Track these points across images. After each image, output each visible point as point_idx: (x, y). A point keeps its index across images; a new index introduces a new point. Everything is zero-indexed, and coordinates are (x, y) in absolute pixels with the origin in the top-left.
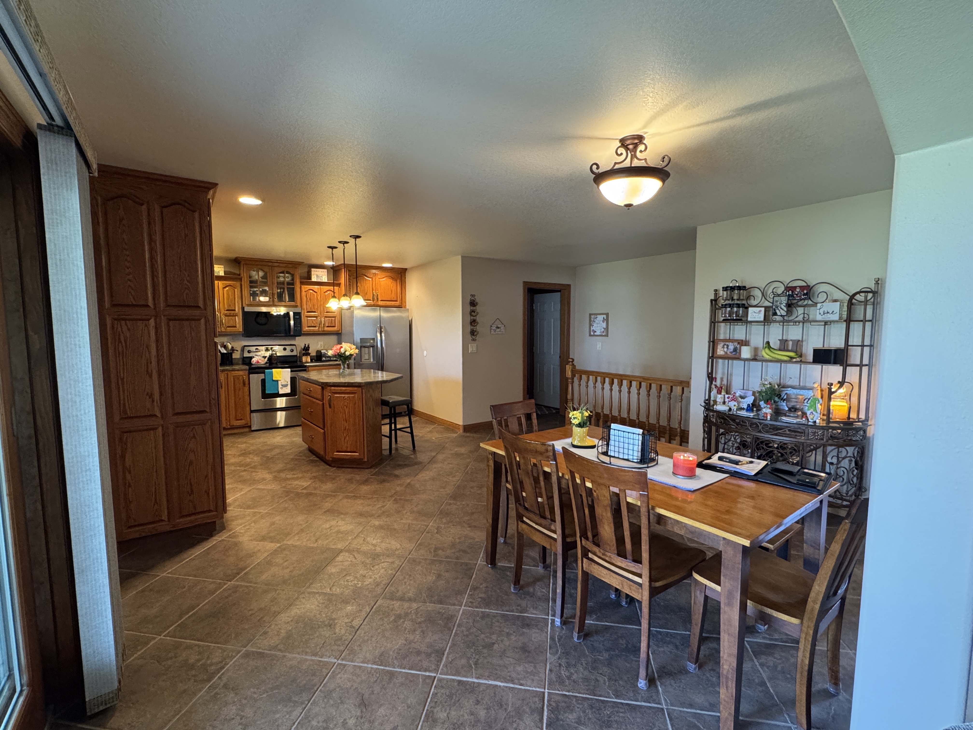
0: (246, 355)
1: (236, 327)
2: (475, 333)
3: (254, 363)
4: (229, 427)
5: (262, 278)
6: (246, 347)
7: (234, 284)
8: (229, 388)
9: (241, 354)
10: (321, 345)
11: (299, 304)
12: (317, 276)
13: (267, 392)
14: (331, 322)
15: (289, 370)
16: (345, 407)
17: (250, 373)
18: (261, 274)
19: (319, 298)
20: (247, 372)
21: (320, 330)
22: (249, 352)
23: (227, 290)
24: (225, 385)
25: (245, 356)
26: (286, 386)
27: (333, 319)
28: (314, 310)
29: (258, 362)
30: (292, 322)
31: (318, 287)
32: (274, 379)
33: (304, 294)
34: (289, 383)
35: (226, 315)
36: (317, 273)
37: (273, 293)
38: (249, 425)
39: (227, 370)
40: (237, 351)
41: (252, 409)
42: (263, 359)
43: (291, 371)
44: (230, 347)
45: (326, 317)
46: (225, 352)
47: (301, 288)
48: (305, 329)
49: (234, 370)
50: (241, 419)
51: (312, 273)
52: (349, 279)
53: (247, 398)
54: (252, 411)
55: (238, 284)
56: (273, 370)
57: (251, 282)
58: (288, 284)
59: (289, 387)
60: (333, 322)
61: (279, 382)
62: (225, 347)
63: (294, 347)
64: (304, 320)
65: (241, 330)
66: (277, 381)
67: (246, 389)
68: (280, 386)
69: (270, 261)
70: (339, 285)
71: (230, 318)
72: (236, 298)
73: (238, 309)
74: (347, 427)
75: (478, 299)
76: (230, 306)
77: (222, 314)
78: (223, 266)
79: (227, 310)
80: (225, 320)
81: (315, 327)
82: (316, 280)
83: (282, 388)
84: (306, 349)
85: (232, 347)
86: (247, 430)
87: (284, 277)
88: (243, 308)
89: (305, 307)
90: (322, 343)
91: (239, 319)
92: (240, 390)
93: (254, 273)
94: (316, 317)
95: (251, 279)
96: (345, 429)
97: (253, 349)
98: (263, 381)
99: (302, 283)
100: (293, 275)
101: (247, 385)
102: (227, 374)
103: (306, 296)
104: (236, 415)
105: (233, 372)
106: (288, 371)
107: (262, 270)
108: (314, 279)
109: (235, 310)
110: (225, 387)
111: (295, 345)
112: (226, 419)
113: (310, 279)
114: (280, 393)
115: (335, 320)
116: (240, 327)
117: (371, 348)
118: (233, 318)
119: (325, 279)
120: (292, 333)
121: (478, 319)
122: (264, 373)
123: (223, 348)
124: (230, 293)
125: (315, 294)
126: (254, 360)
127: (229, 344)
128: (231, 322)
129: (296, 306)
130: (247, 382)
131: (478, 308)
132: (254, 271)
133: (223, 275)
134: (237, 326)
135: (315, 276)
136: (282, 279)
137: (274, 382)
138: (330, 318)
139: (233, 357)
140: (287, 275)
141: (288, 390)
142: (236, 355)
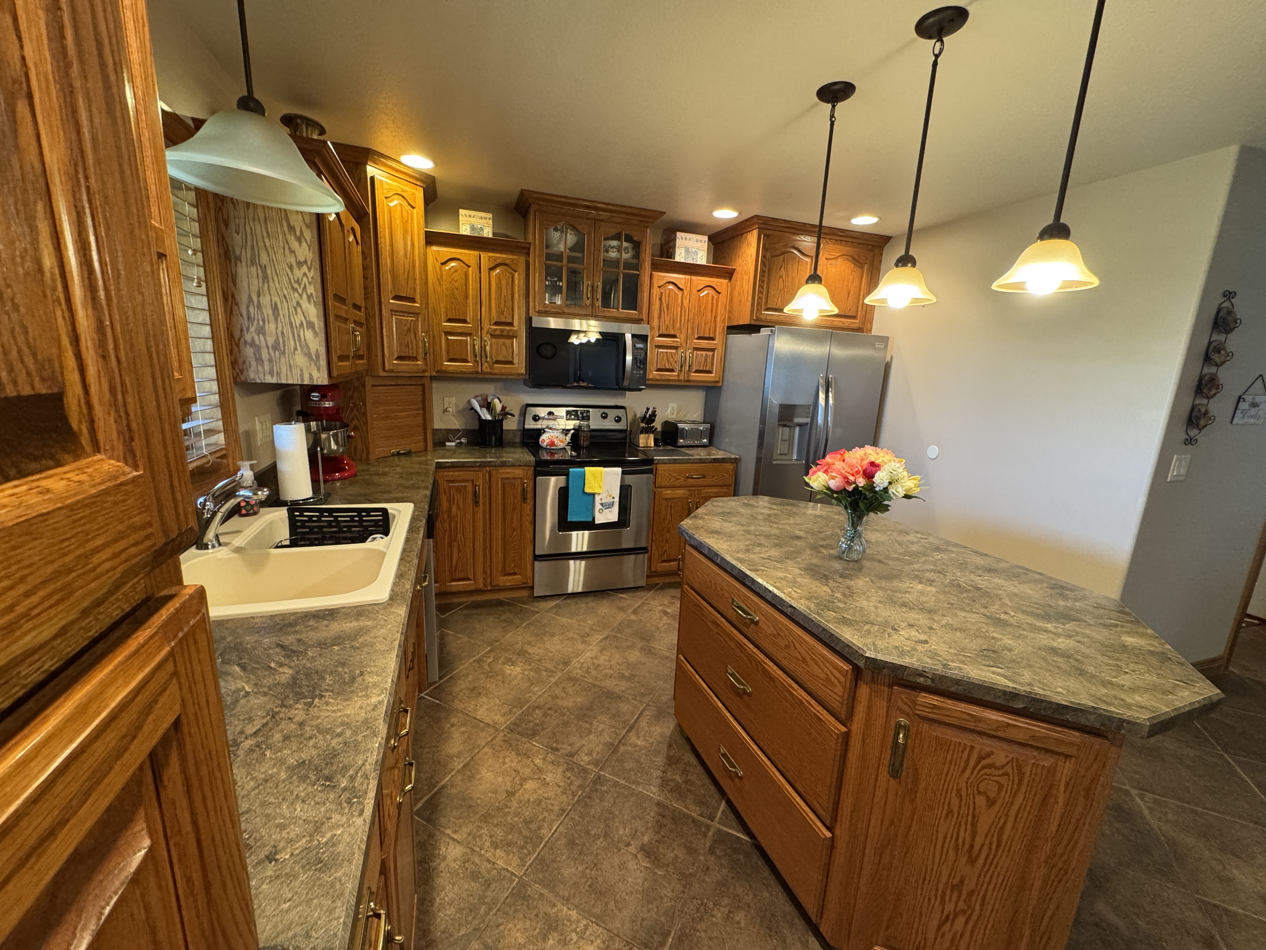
0: (530, 425)
1: (511, 363)
2: (1202, 423)
3: (545, 445)
4: (489, 588)
5: (572, 249)
6: (530, 408)
7: (512, 261)
8: (494, 505)
9: (519, 421)
10: (673, 408)
11: (644, 317)
12: (687, 250)
13: (570, 519)
14: (706, 361)
15: (619, 470)
16: (981, 801)
17: (537, 474)
18: (571, 238)
19: (686, 303)
20: (531, 472)
21: (682, 378)
22: (536, 418)
23: (498, 276)
24: (484, 496)
25: (526, 427)
26: (610, 505)
27: (711, 353)
28: (672, 333)
29: (552, 443)
30: (629, 358)
31: (688, 277)
32: (587, 490)
33: (656, 291)
34: (617, 500)
35: (493, 336)
36: (688, 243)
37: (593, 287)
38: (530, 585)
39: (489, 464)
40: (513, 415)
41: (537, 553)
42: (562, 436)
43: (624, 473)
44: (498, 406)
45: (696, 349)
46: (489, 417)
47: (651, 276)
48: (653, 374)
49: (504, 465)
50: (515, 574)
51: (678, 242)
52: (764, 257)
53: (529, 527)
54: (537, 558)
55: (521, 260)
56: (587, 469)
57: (549, 257)
58: (627, 265)
59: (616, 509)
60: (709, 360)
61: (597, 498)
62: (489, 406)
63: (620, 412)
64: (652, 354)
65: (523, 371)
66: (593, 495)
67: (528, 507)
68: (598, 506)
69: (592, 206)
70: (729, 274)
71: (501, 341)
72: (516, 296)
73: (519, 325)
74: (970, 885)
75: (1240, 307)
76: (502, 313)
77: (484, 332)
78: (490, 215)
79: (496, 323)
80: (491, 345)
81: (672, 370)
82: (683, 261)
83: (601, 511)
84: (650, 418)
85: (504, 408)
86: (524, 593)
87: (619, 249)
88: (529, 320)
89: (655, 323)
90: (675, 405)
91: (519, 345)
92: (514, 509)
93: (555, 236)
94: (676, 348)
95: (549, 251)
96: (958, 887)
97: (542, 412)
98: (563, 494)
99: (656, 267)
100: (637, 246)
101: (530, 500)
102: (490, 472)
103: (660, 299)
104: (504, 566)
105: (502, 470)
106: (616, 474)
107: (574, 228)
108: (680, 256)
109: (511, 324)
110: (484, 503)
111: (623, 408)
112: (484, 572)
113: (671, 255)
114: (597, 522)
115: (713, 355)
116: (520, 365)
117: (797, 430)
118: (508, 342)
119: (701, 258)
120: (626, 383)
121: (1224, 374)
122: (567, 475)
123: (485, 410)
124: (504, 282)
125: (680, 293)
126: (545, 439)
127: (496, 401)
128: (504, 352)
129: (638, 321)
130: (530, 495)
131: (1233, 342)
132: (556, 230)
133: (491, 236)
134: (516, 361)
135: (683, 251)
136: (613, 254)
137: (586, 497)
138: (704, 353)
139: (504, 428)
140: (625, 244)
141: (612, 515)
142: (510, 424)
